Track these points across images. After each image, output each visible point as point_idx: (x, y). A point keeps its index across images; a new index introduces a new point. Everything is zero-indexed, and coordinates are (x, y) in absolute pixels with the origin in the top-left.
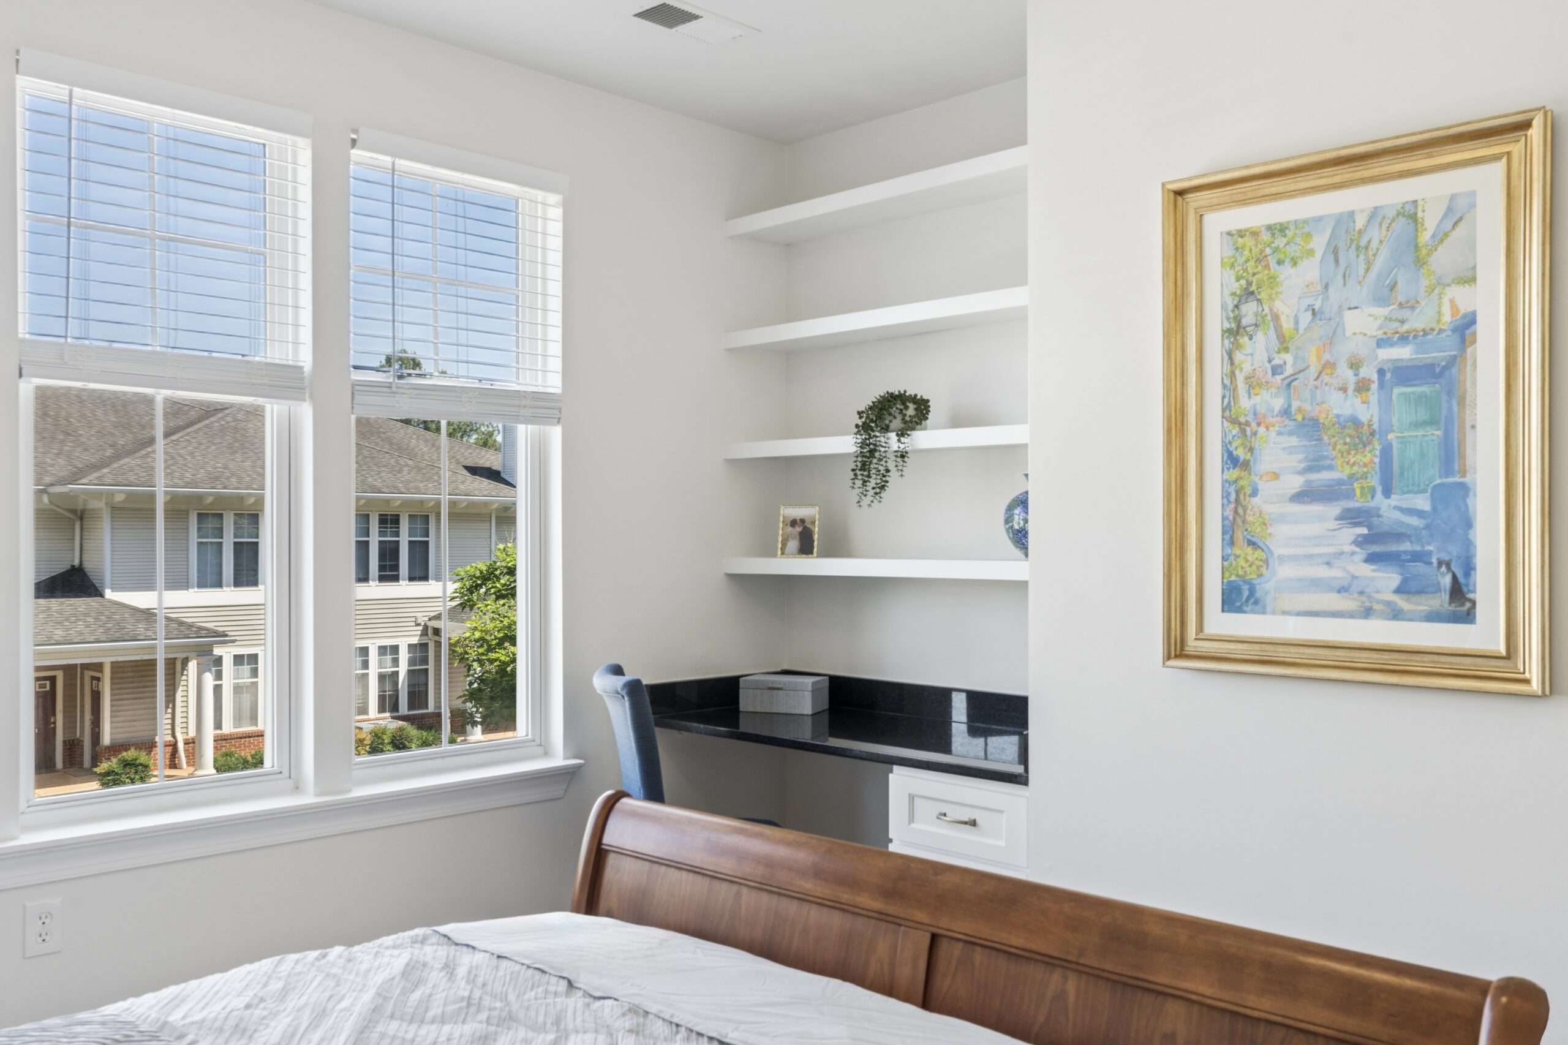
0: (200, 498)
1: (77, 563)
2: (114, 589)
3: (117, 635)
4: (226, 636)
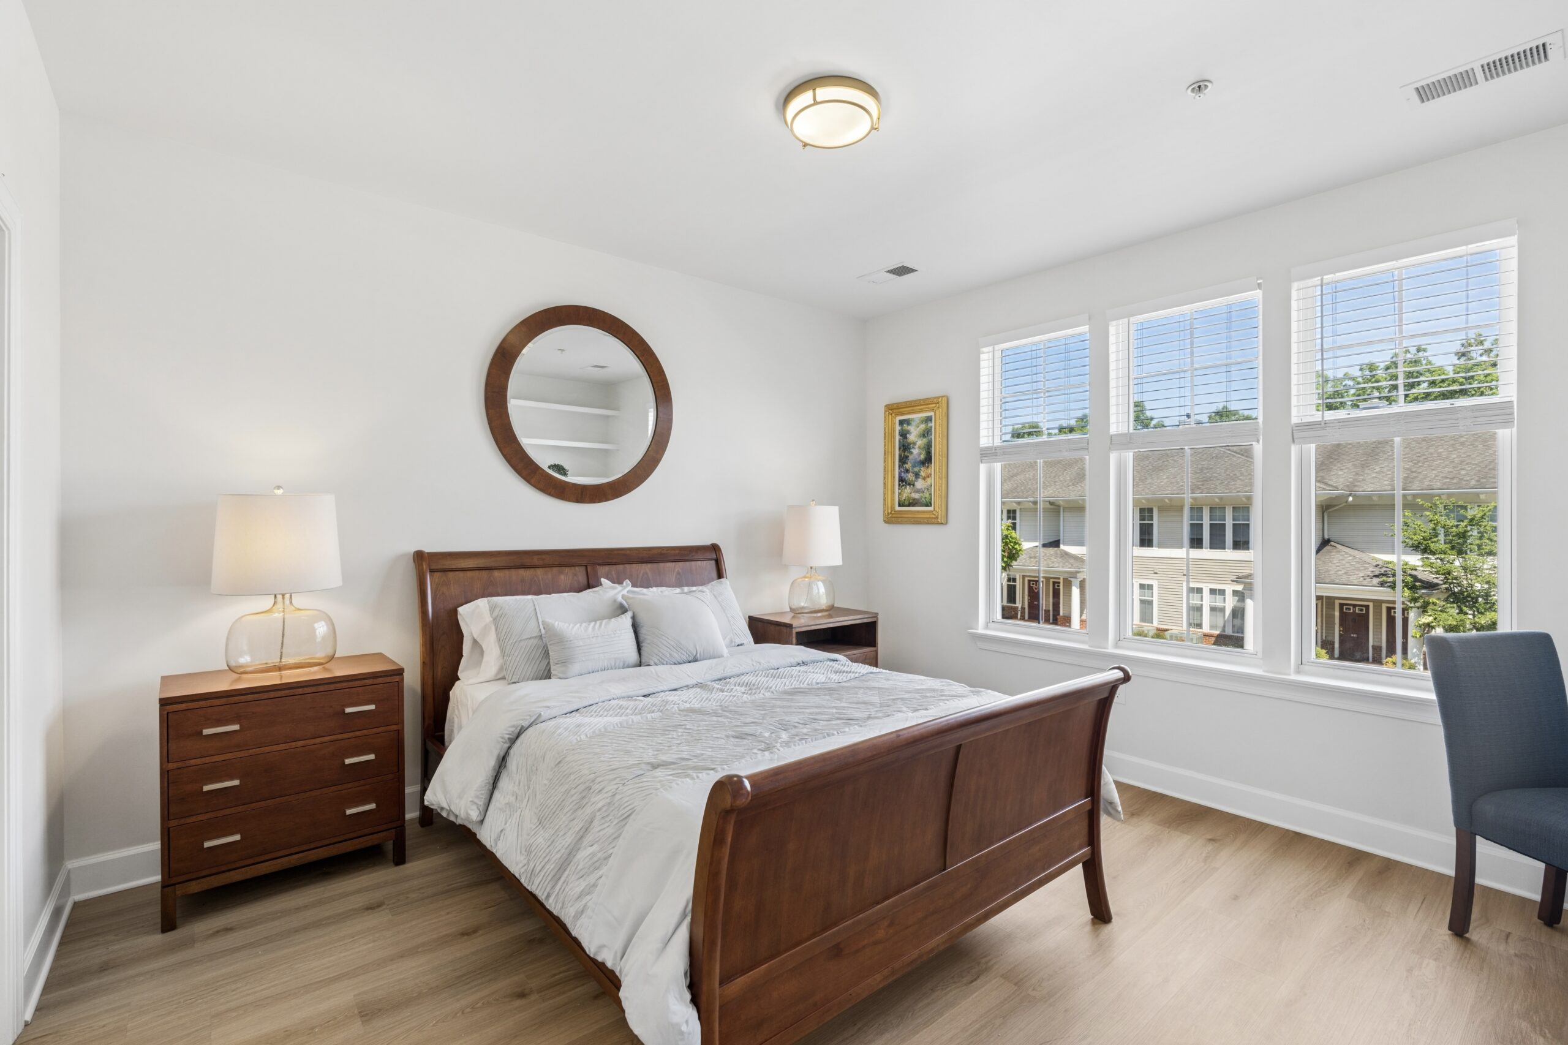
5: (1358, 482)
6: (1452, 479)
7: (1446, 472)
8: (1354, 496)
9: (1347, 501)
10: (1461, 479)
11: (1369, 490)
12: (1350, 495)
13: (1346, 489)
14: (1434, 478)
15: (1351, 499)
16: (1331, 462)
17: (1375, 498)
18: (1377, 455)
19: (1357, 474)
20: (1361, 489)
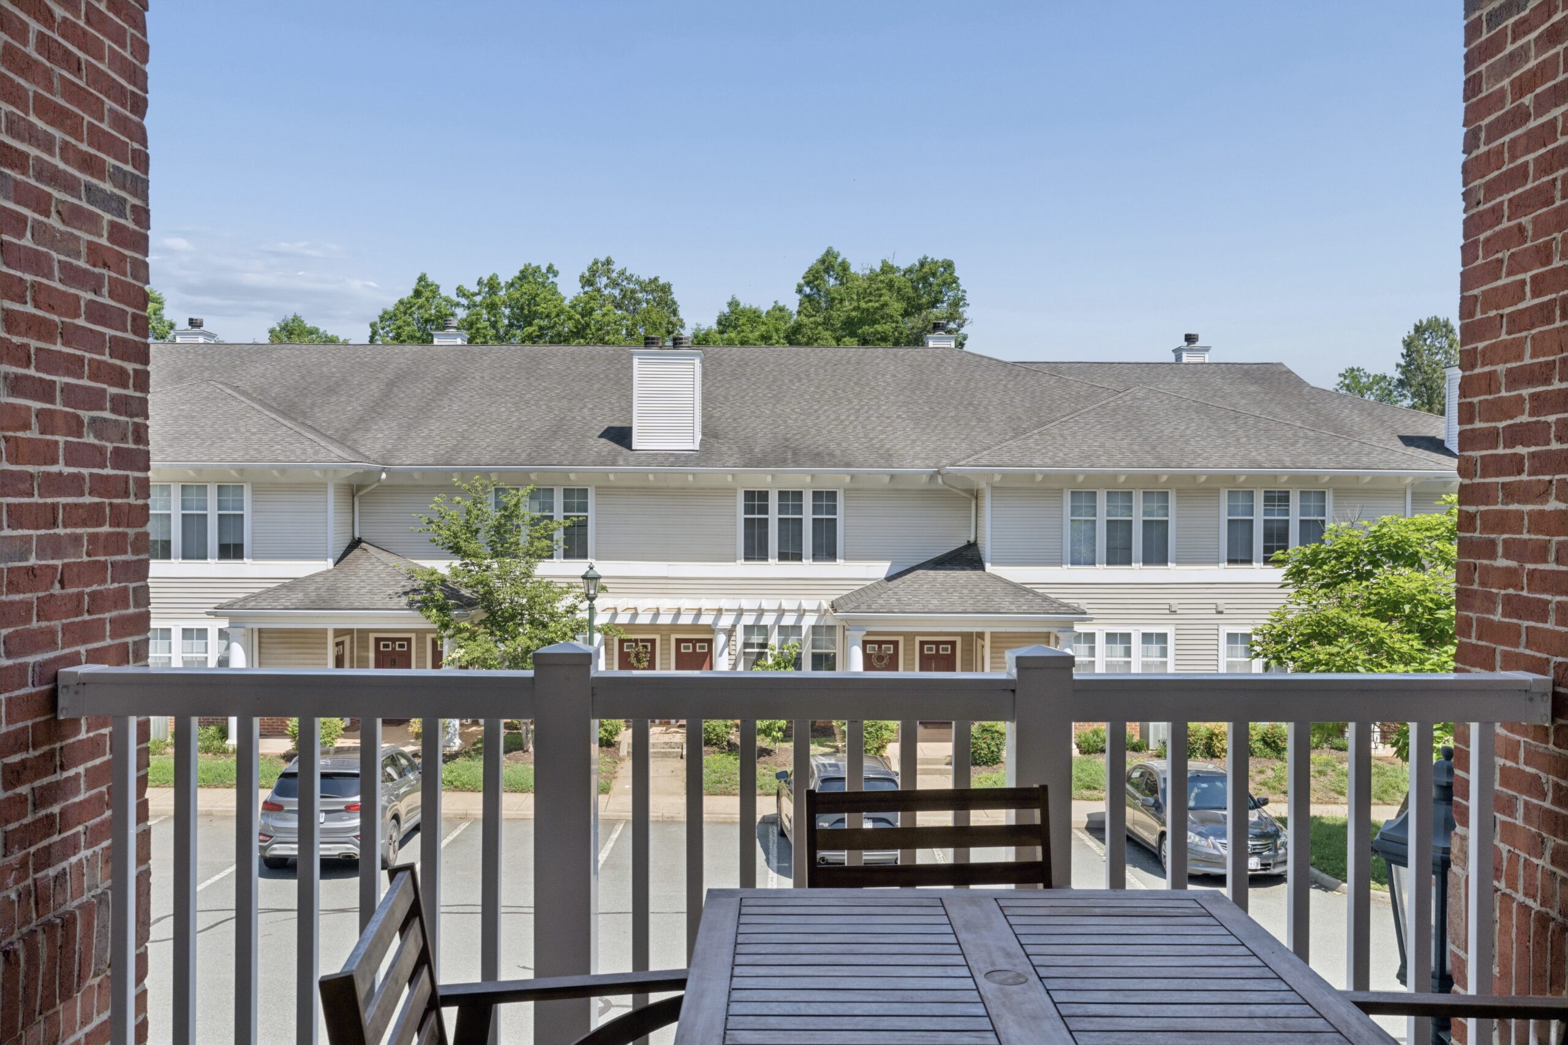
0: (1073, 476)
1: (972, 539)
2: (993, 564)
3: (984, 607)
4: (1085, 613)
5: (397, 450)
6: (503, 451)
7: (499, 441)
8: (388, 472)
9: (379, 480)
10: (512, 451)
11: (408, 462)
12: (383, 470)
13: (380, 461)
14: (485, 449)
15: (384, 476)
16: (373, 418)
17: (416, 475)
18: (429, 410)
19: (399, 438)
20: (397, 462)
